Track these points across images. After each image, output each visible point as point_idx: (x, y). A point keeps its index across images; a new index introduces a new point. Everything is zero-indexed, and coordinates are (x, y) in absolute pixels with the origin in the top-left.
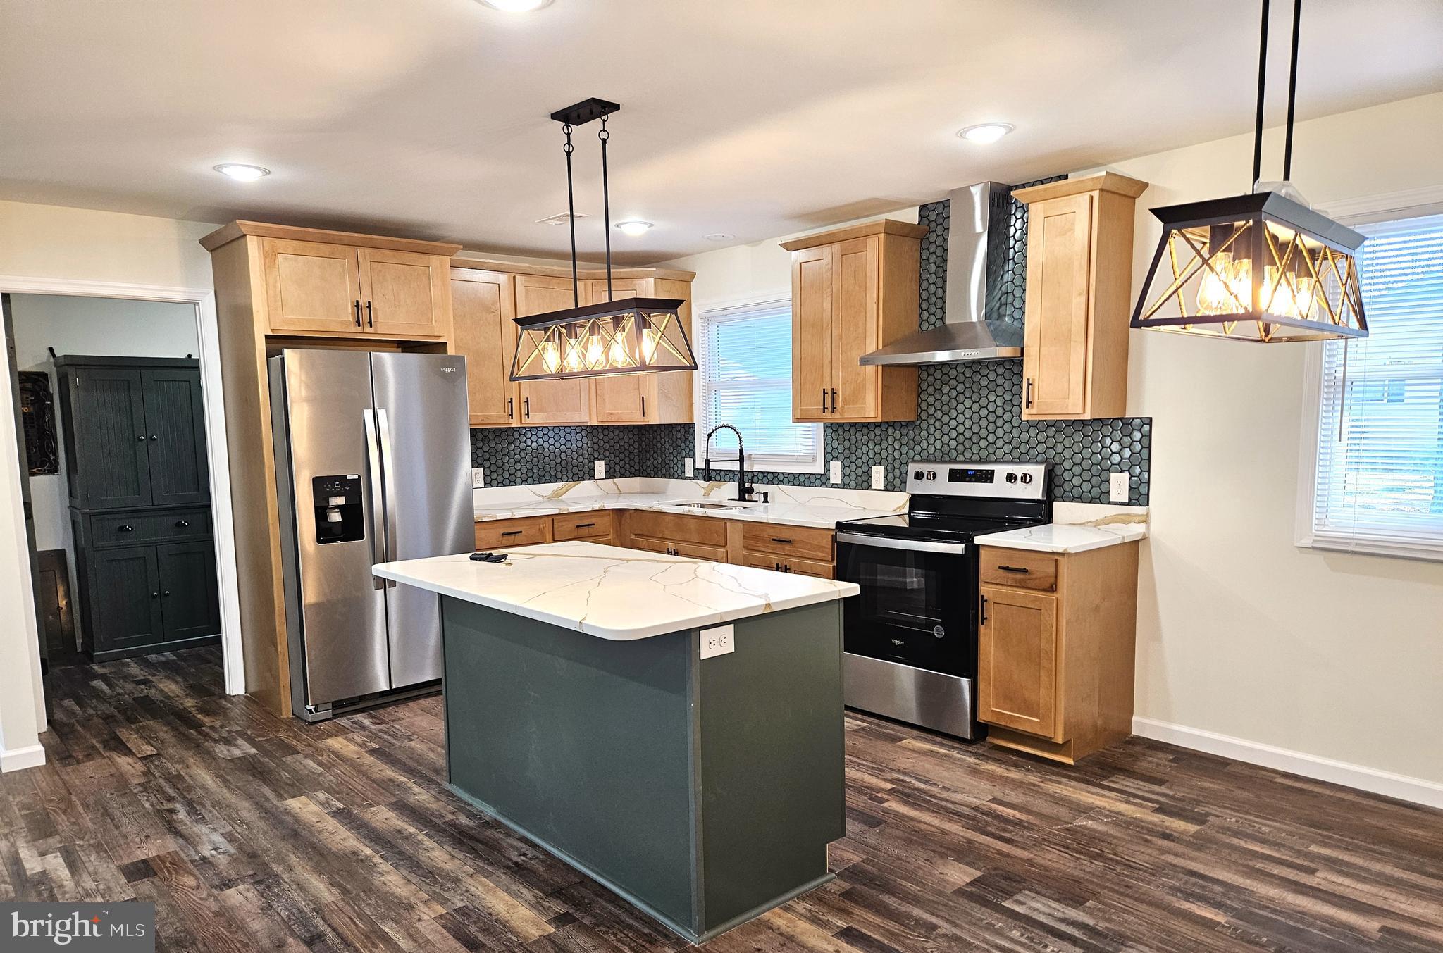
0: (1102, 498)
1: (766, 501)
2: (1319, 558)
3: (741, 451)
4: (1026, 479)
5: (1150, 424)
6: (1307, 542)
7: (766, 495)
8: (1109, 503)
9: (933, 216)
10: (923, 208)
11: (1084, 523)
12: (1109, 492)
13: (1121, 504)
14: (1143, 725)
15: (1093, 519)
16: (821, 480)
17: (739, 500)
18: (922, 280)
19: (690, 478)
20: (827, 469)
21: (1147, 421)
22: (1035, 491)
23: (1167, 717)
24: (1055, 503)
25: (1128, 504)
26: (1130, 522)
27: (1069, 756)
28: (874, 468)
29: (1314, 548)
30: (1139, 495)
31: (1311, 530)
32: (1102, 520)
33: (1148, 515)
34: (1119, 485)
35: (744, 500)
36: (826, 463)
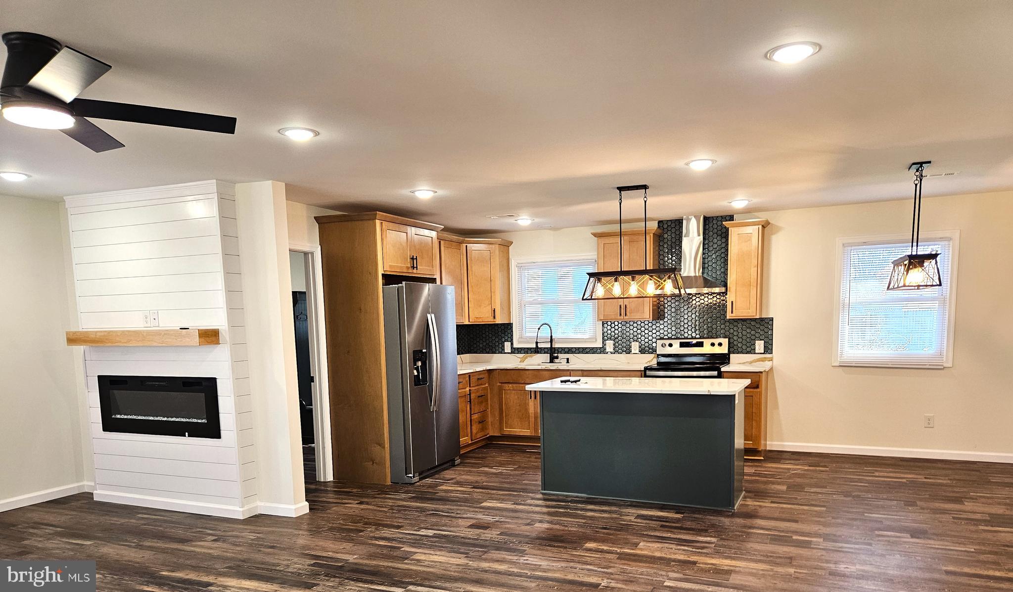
0: (752, 351)
1: (568, 362)
2: (841, 369)
3: (551, 336)
4: (720, 344)
5: (773, 320)
6: (837, 364)
7: (568, 359)
8: (755, 353)
9: (665, 226)
10: (660, 222)
11: (745, 363)
12: (755, 349)
13: (761, 353)
14: (771, 445)
15: (749, 361)
16: (602, 350)
17: (550, 362)
18: (659, 255)
19: (508, 353)
20: (604, 344)
21: (771, 319)
22: (724, 350)
23: (782, 440)
24: (731, 355)
25: (763, 353)
26: (765, 361)
27: (761, 457)
28: (633, 344)
29: (840, 366)
30: (768, 349)
31: (837, 359)
32: (753, 360)
33: (772, 358)
34: (759, 345)
35: (553, 362)
36: (604, 341)
